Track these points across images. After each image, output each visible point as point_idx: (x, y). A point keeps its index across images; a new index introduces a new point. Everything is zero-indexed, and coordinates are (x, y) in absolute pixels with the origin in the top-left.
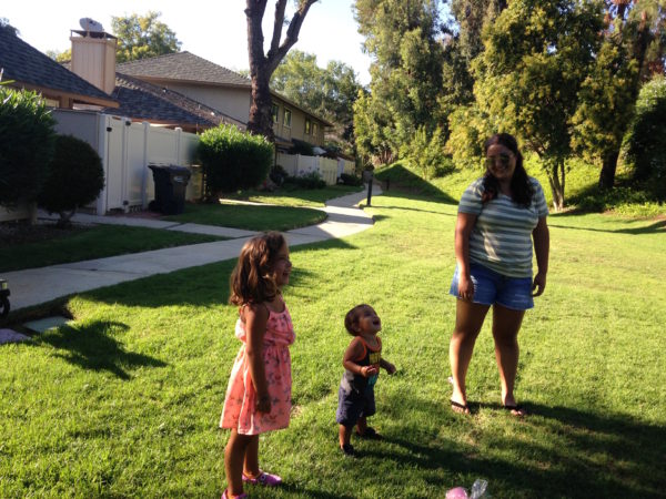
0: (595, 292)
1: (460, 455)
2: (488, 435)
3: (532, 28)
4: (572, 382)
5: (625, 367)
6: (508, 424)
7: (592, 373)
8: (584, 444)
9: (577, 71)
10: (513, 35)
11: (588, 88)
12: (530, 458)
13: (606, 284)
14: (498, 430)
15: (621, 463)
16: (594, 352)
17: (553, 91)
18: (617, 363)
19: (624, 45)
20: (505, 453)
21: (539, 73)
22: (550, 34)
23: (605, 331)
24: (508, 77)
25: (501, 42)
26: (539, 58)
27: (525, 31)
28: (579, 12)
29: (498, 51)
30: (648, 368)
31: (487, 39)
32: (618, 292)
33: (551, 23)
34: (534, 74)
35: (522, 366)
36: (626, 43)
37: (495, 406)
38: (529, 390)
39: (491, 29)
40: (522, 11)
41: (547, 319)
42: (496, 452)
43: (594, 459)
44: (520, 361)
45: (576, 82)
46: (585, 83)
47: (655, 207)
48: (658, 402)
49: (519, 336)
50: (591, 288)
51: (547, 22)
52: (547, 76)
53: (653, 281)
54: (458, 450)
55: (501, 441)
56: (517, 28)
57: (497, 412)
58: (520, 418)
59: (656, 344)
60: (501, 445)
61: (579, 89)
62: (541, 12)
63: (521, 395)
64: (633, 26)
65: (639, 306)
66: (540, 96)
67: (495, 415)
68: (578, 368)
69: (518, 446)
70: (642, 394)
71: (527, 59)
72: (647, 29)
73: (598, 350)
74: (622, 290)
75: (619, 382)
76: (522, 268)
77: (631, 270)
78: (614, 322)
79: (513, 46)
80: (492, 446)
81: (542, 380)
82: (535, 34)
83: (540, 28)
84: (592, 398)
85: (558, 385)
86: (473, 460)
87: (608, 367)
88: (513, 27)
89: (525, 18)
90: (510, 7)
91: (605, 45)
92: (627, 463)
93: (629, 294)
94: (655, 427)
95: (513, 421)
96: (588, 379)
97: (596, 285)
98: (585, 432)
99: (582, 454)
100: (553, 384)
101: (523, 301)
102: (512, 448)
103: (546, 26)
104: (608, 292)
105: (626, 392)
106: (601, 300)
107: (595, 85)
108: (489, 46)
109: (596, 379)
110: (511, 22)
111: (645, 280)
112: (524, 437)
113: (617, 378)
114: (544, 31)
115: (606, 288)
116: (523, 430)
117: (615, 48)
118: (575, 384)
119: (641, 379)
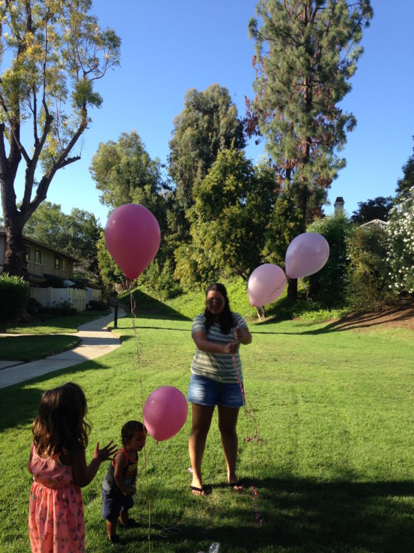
0: (289, 384)
1: (200, 527)
2: (219, 508)
3: (228, 188)
4: (275, 458)
5: (310, 441)
6: (233, 498)
7: (288, 449)
8: (285, 504)
9: (262, 218)
10: (214, 194)
11: (271, 229)
12: (249, 521)
13: (297, 377)
14: (226, 504)
15: (309, 513)
16: (289, 433)
17: (248, 233)
18: (304, 439)
19: (292, 199)
20: (231, 520)
21: (235, 220)
22: (240, 192)
23: (296, 415)
24: (214, 224)
25: (207, 198)
26: (235, 210)
27: (223, 191)
28: (259, 177)
29: (205, 205)
30: (324, 439)
31: (196, 196)
32: (304, 383)
33: (240, 185)
34: (233, 222)
35: (241, 451)
36: (293, 197)
37: (223, 485)
38: (247, 469)
39: (198, 189)
40: (219, 177)
41: (257, 410)
42: (225, 521)
43: (291, 514)
44: (239, 447)
45: (262, 225)
46: (268, 226)
47: (326, 313)
48: (332, 464)
49: (237, 427)
50: (287, 381)
51: (237, 184)
52: (242, 222)
53: (328, 371)
54: (198, 525)
55: (228, 512)
56: (217, 189)
57: (225, 490)
58: (240, 491)
59: (330, 421)
60: (228, 514)
61: (265, 230)
62: (232, 177)
63: (241, 473)
64: (296, 186)
65: (319, 392)
66: (238, 236)
67: (223, 492)
68: (279, 447)
69: (238, 512)
70: (321, 460)
71: (226, 211)
72: (306, 187)
73: (292, 430)
74: (307, 380)
75: (307, 453)
77: (313, 364)
78: (302, 406)
79: (216, 201)
80: (222, 517)
81: (255, 459)
82: (230, 192)
83: (233, 188)
84: (291, 466)
85: (266, 462)
86: (209, 530)
87: (299, 442)
88: (214, 187)
89: (222, 181)
90: (211, 174)
91: (279, 199)
92: (314, 513)
93: (312, 383)
94: (331, 483)
95: (237, 495)
96: (286, 454)
97: (290, 379)
98: (285, 494)
99: (284, 512)
100: (262, 461)
101: (237, 401)
102: (236, 516)
103: (237, 187)
104: (298, 384)
105: (311, 460)
106: (293, 391)
107: (275, 228)
108: (199, 202)
109: (292, 453)
110: (212, 184)
111: (323, 370)
112: (244, 506)
113: (305, 450)
114: (236, 190)
115: (296, 381)
116: (244, 500)
117: (286, 201)
118: (278, 459)
119: (321, 448)
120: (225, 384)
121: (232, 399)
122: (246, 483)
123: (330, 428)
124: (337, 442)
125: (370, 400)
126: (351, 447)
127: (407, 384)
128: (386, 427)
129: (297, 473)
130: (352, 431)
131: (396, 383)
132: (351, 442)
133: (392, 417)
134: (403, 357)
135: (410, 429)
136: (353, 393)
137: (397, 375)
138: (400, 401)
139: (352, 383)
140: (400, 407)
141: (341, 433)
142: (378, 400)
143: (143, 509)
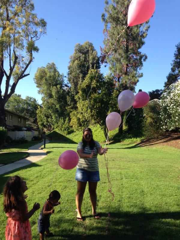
0: (119, 171)
1: (80, 235)
2: (89, 227)
3: (93, 86)
4: (113, 203)
5: (127, 196)
6: (95, 222)
7: (118, 199)
8: (117, 224)
9: (108, 99)
10: (87, 88)
11: (111, 103)
12: (101, 232)
13: (122, 168)
14: (92, 224)
15: (127, 227)
17: (101, 105)
18: (125, 195)
19: (120, 90)
20: (94, 232)
21: (96, 100)
22: (98, 88)
23: (122, 184)
24: (87, 101)
25: (84, 91)
26: (96, 95)
27: (91, 87)
28: (106, 81)
29: (83, 93)
30: (134, 195)
31: (79, 90)
32: (125, 170)
33: (98, 84)
34: (95, 100)
35: (98, 201)
36: (121, 90)
37: (91, 216)
38: (101, 209)
39: (80, 87)
40: (89, 81)
41: (105, 183)
42: (91, 232)
43: (120, 228)
44: (97, 199)
45: (108, 102)
46: (110, 102)
47: (135, 139)
48: (137, 206)
49: (97, 190)
50: (118, 169)
51: (97, 84)
52: (99, 101)
53: (136, 165)
54: (80, 234)
55: (93, 228)
56: (88, 86)
57: (91, 218)
58: (98, 219)
59: (136, 186)
60: (93, 229)
61: (109, 104)
62: (95, 81)
63: (98, 211)
64: (122, 84)
65: (131, 174)
66: (98, 107)
67: (91, 219)
69: (97, 228)
70: (132, 204)
71: (92, 95)
72: (126, 85)
73: (120, 191)
74: (127, 169)
75: (126, 201)
76: (95, 168)
77: (129, 161)
78: (125, 180)
79: (87, 92)
80: (90, 230)
81: (104, 204)
82: (94, 88)
83: (95, 86)
84: (119, 207)
86: (84, 236)
87: (123, 196)
88: (87, 86)
89: (90, 83)
90: (86, 80)
91: (115, 91)
92: (129, 227)
93: (129, 170)
94: (136, 214)
95: (96, 220)
96: (117, 202)
97: (119, 168)
98: (117, 219)
99: (117, 227)
100: (107, 205)
101: (97, 179)
102: (96, 230)
103: (97, 85)
104: (123, 170)
105: (128, 204)
106: (121, 174)
107: (113, 103)
108: (80, 92)
109: (120, 201)
110: (86, 84)
111: (133, 164)
112: (99, 225)
113: (126, 200)
114: (96, 87)
115: (122, 169)
116: (99, 223)
117: (118, 91)
118: (114, 204)
119: (132, 199)
120: (91, 172)
121: (95, 178)
122: (100, 215)
123: (136, 190)
124: (139, 196)
125: (153, 177)
126: (145, 198)
127: (169, 170)
128: (160, 189)
129: (122, 210)
130: (145, 191)
131: (164, 169)
132: (145, 196)
133: (162, 184)
134: (167, 158)
135: (170, 190)
136: (146, 174)
137: (164, 166)
138: (166, 177)
139: (145, 170)
140: (165, 180)
141: (141, 192)
142: (157, 177)
143: (56, 228)
